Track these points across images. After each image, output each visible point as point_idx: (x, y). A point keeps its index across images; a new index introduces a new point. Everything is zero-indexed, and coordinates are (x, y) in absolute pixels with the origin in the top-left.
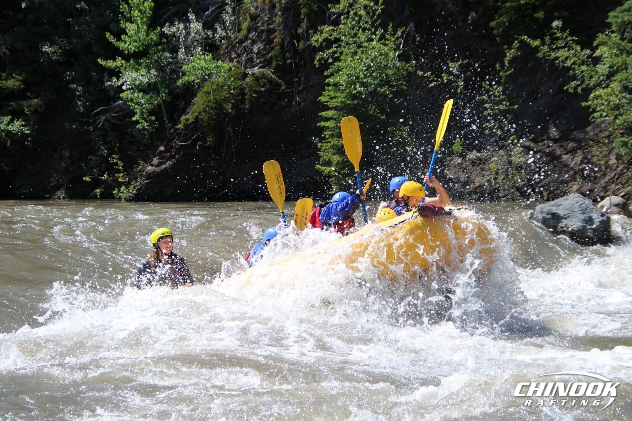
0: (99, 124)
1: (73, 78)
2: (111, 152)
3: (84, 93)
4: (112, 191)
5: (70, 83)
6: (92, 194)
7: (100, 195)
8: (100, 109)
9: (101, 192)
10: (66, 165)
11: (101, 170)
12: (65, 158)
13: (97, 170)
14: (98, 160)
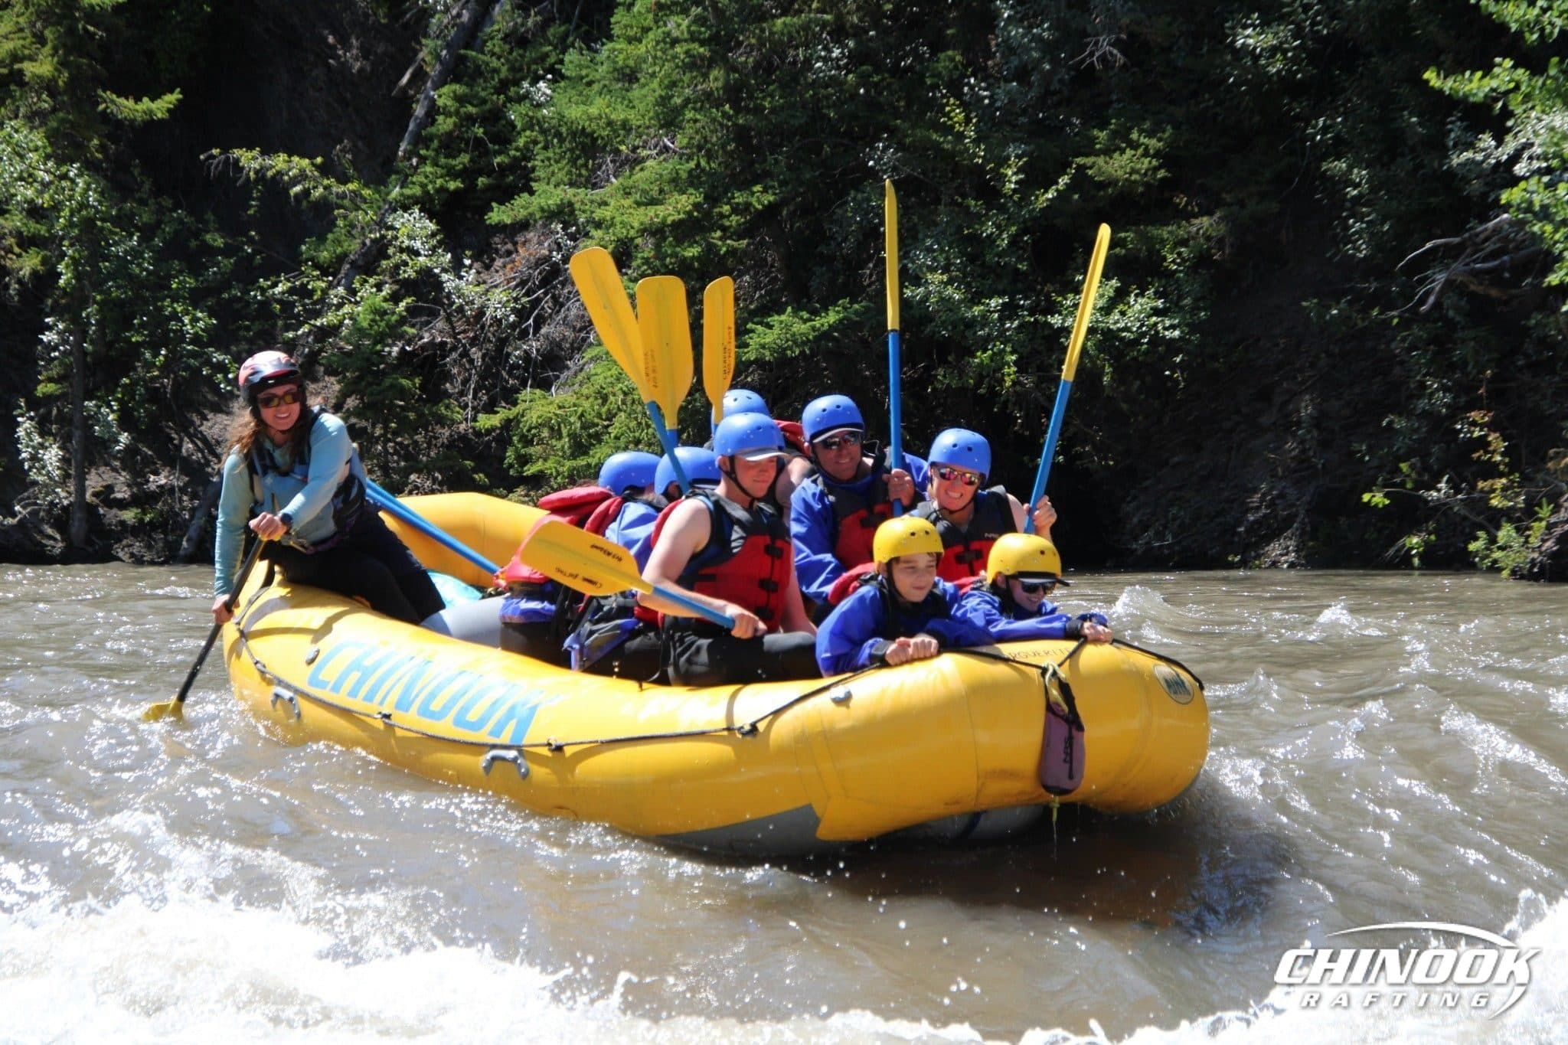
0: (1423, 301)
1: (1337, 138)
2: (1463, 400)
3: (1373, 189)
4: (1467, 542)
5: (1324, 158)
6: (1391, 551)
7: (1420, 555)
8: (1428, 245)
9: (1426, 543)
10: (1303, 451)
11: (1426, 468)
12: (1299, 424)
13: (1412, 467)
14: (1416, 431)
